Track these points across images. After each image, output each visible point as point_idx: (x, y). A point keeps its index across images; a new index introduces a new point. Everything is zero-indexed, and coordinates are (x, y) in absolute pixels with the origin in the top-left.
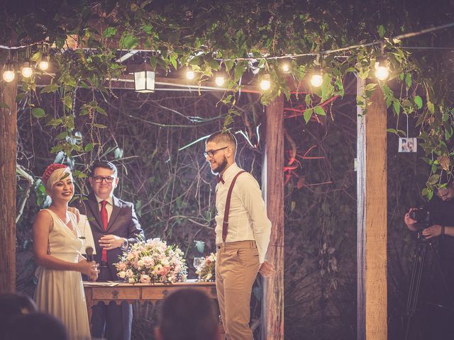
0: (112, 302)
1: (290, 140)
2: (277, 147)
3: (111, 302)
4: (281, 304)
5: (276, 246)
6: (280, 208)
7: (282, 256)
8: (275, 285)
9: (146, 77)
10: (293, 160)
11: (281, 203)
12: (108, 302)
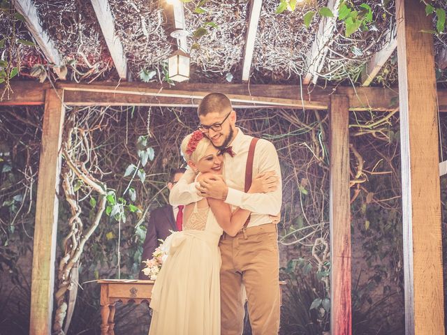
0: (132, 301)
1: (357, 155)
2: (342, 159)
3: (129, 301)
4: (349, 316)
5: (343, 257)
6: (346, 219)
7: (349, 267)
8: (342, 297)
9: (178, 62)
10: (359, 174)
11: (347, 215)
12: (127, 300)
